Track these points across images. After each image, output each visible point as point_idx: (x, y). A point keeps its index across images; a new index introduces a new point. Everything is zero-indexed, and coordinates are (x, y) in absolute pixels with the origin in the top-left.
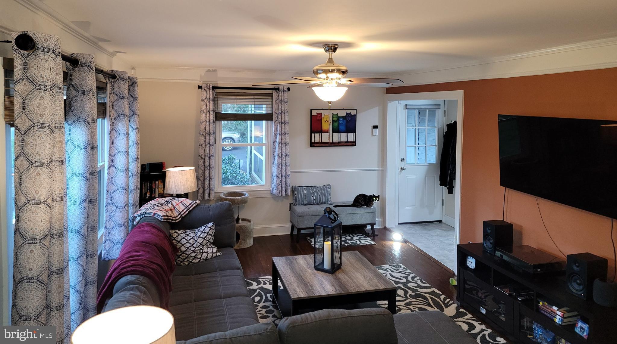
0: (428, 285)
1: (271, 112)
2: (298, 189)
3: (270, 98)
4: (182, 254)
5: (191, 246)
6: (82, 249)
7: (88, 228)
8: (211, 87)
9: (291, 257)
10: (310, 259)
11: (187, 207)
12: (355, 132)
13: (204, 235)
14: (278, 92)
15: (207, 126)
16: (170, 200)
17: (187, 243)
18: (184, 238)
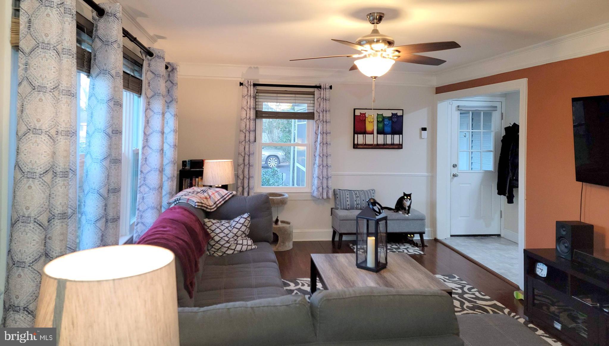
0: (487, 297)
1: (312, 111)
2: (340, 192)
3: (312, 96)
4: (216, 244)
5: (225, 236)
6: (101, 211)
7: (108, 190)
8: (252, 84)
9: (331, 255)
10: (351, 258)
11: (222, 197)
12: (402, 134)
13: (238, 226)
14: (320, 90)
15: (248, 123)
16: (206, 190)
17: (221, 232)
18: (218, 227)
